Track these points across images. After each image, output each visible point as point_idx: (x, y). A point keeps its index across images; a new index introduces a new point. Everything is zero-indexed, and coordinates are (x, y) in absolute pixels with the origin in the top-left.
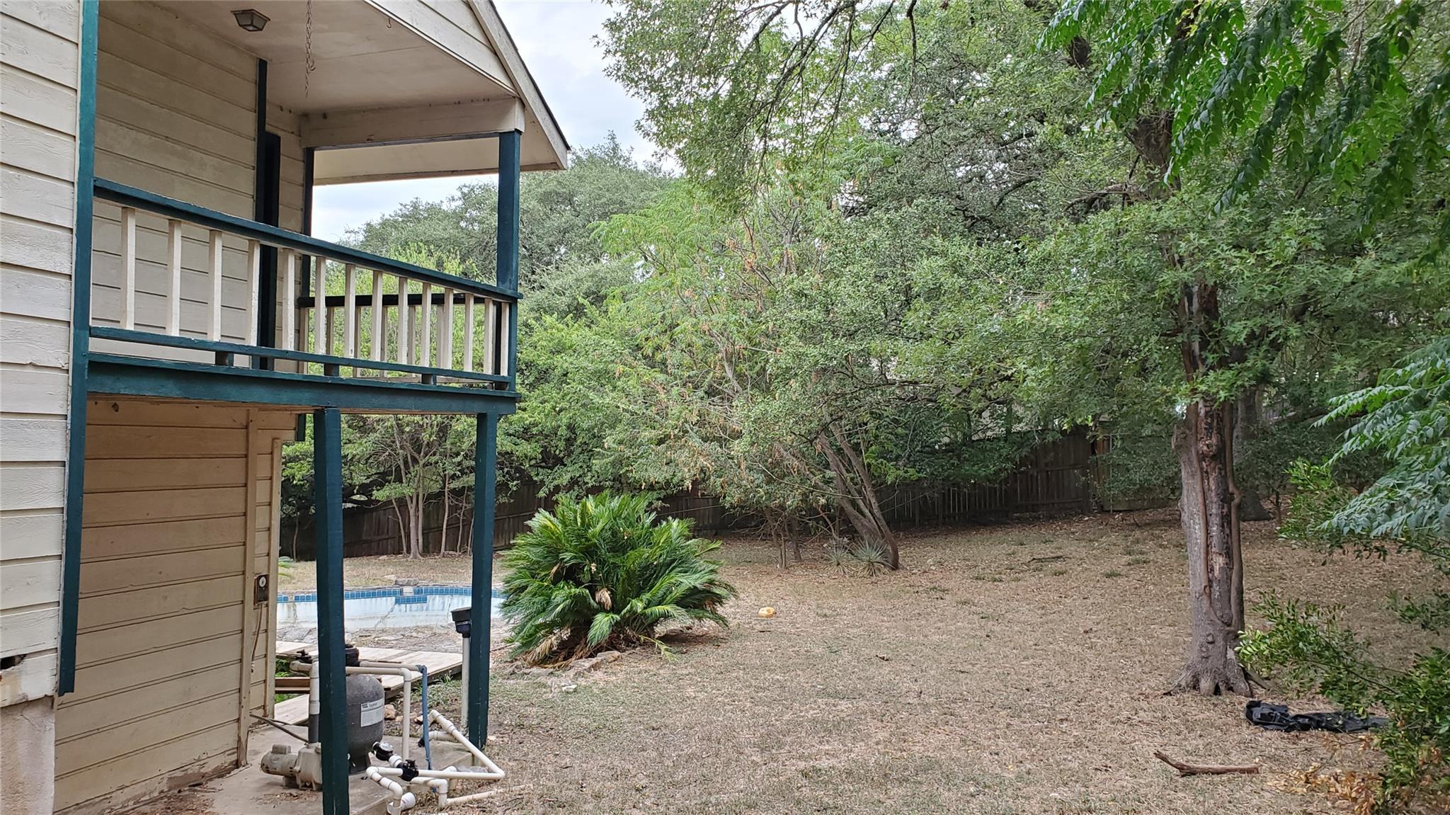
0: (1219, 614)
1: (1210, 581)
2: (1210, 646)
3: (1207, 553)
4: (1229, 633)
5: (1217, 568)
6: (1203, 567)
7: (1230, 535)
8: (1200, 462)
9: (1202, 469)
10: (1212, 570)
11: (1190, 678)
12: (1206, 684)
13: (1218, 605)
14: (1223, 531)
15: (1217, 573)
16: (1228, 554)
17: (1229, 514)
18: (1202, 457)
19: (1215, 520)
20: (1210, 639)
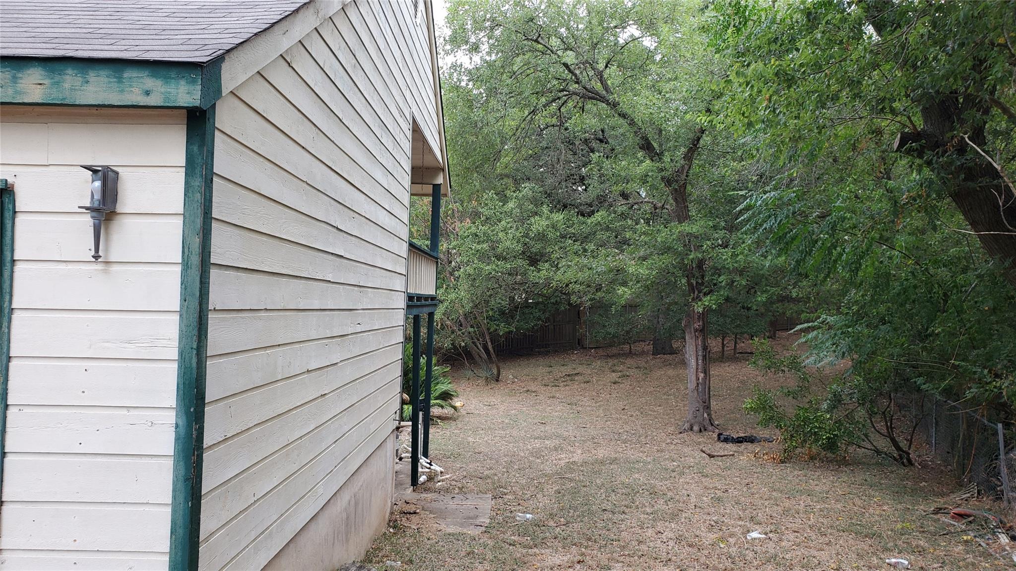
0: (701, 398)
1: (698, 384)
2: (697, 412)
3: (697, 372)
4: (705, 406)
5: (700, 378)
6: (695, 378)
7: (706, 364)
8: (695, 332)
9: (696, 335)
10: (699, 379)
11: (689, 426)
12: (696, 428)
13: (701, 394)
14: (703, 362)
15: (700, 380)
16: (705, 373)
17: (706, 355)
18: (696, 330)
19: (700, 358)
20: (697, 409)
